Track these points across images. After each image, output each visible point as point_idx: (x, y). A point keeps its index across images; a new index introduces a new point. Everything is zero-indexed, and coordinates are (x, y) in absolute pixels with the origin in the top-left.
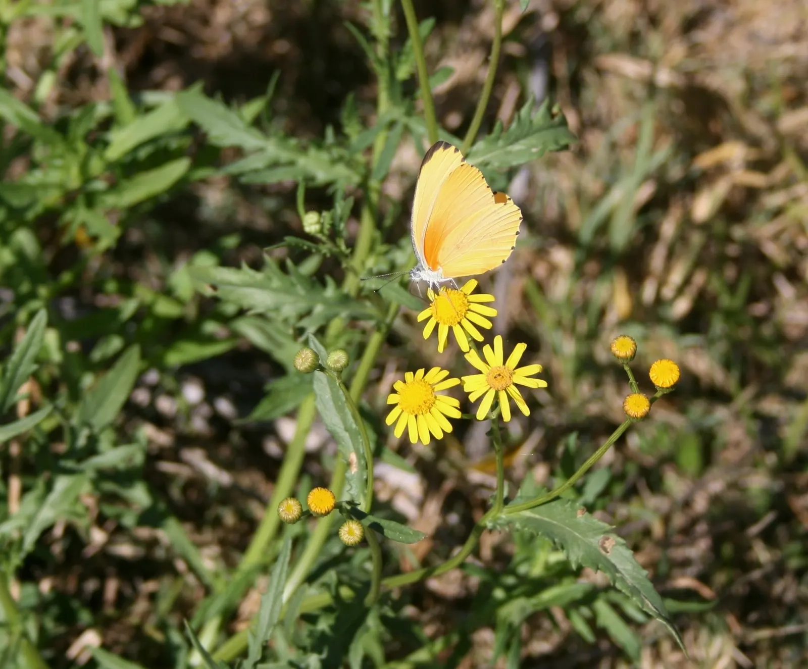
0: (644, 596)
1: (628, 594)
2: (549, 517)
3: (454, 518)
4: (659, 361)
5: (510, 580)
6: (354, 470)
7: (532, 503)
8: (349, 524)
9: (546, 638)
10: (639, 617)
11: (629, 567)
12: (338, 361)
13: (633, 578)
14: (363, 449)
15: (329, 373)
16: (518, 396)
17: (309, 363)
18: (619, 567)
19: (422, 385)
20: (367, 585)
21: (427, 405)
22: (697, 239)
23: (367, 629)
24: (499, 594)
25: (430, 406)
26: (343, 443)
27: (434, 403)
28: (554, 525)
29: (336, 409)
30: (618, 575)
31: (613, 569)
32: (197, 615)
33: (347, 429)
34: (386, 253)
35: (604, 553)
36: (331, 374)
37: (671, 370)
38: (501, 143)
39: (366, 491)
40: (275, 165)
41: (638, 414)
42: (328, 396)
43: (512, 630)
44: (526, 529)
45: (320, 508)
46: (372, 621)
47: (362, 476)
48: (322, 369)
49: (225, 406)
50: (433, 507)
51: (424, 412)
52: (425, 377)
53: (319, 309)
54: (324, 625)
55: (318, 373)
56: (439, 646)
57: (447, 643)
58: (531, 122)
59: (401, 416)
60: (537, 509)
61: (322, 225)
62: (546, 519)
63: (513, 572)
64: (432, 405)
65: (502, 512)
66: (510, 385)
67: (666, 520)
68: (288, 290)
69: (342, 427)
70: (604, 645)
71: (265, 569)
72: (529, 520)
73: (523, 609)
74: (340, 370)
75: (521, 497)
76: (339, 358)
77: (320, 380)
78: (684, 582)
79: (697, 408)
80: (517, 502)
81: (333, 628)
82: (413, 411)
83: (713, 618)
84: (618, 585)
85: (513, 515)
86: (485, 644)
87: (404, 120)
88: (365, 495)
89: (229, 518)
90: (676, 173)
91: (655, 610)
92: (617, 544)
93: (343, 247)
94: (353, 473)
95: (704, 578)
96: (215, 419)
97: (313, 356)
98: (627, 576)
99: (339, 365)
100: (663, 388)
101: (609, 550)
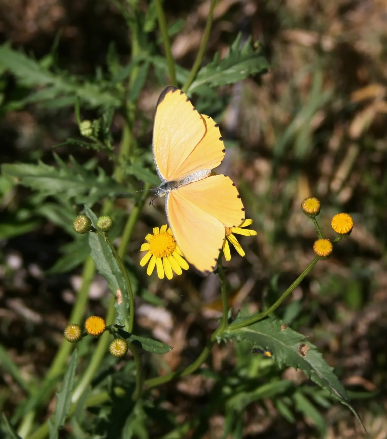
0: (332, 386)
1: (320, 385)
2: (261, 331)
3: (195, 342)
4: (338, 214)
5: (234, 381)
6: (120, 302)
7: (249, 322)
8: (116, 342)
9: (260, 422)
10: (325, 403)
11: (320, 365)
12: (105, 224)
13: (324, 373)
14: (126, 287)
15: (99, 232)
16: (235, 242)
17: (84, 226)
18: (313, 365)
19: (165, 236)
20: (133, 385)
21: (170, 250)
22: (353, 151)
23: (135, 417)
24: (227, 390)
25: (172, 251)
26: (111, 283)
27: (175, 248)
28: (264, 336)
29: (106, 259)
30: (312, 371)
31: (309, 367)
32: (18, 412)
33: (114, 273)
34: (141, 155)
35: (301, 355)
36: (101, 234)
37: (347, 221)
38: (219, 68)
39: (129, 317)
40: (61, 94)
41: (324, 254)
42: (99, 249)
43: (236, 416)
44: (245, 340)
45: (94, 331)
46: (138, 411)
47: (126, 306)
48: (94, 230)
49: (36, 271)
50: (180, 334)
51: (167, 256)
52: (167, 231)
53: (94, 191)
54: (103, 415)
55: (91, 233)
56: (186, 429)
57: (191, 426)
58: (240, 53)
59: (151, 259)
60: (252, 326)
61: (93, 129)
62: (259, 333)
63: (236, 375)
64: (173, 250)
65: (227, 329)
66: (230, 234)
67: (340, 338)
68: (72, 178)
69: (110, 271)
70: (300, 426)
71: (61, 378)
72: (246, 335)
73: (243, 400)
74: (107, 230)
75: (240, 318)
76: (106, 221)
77: (94, 238)
78: (355, 380)
79: (357, 263)
80: (238, 321)
81: (109, 416)
82: (160, 255)
83: (374, 405)
84: (313, 379)
85: (235, 331)
86: (218, 427)
87: (149, 59)
88: (128, 320)
89: (41, 346)
90: (338, 104)
91: (339, 395)
92: (311, 349)
93: (109, 145)
94: (119, 304)
95: (368, 377)
96: (30, 279)
97: (87, 221)
98: (318, 372)
99: (105, 227)
100: (341, 234)
101: (305, 353)
